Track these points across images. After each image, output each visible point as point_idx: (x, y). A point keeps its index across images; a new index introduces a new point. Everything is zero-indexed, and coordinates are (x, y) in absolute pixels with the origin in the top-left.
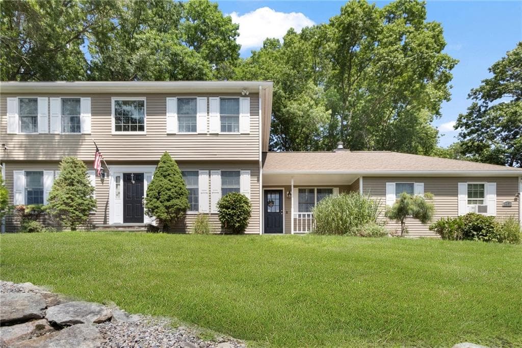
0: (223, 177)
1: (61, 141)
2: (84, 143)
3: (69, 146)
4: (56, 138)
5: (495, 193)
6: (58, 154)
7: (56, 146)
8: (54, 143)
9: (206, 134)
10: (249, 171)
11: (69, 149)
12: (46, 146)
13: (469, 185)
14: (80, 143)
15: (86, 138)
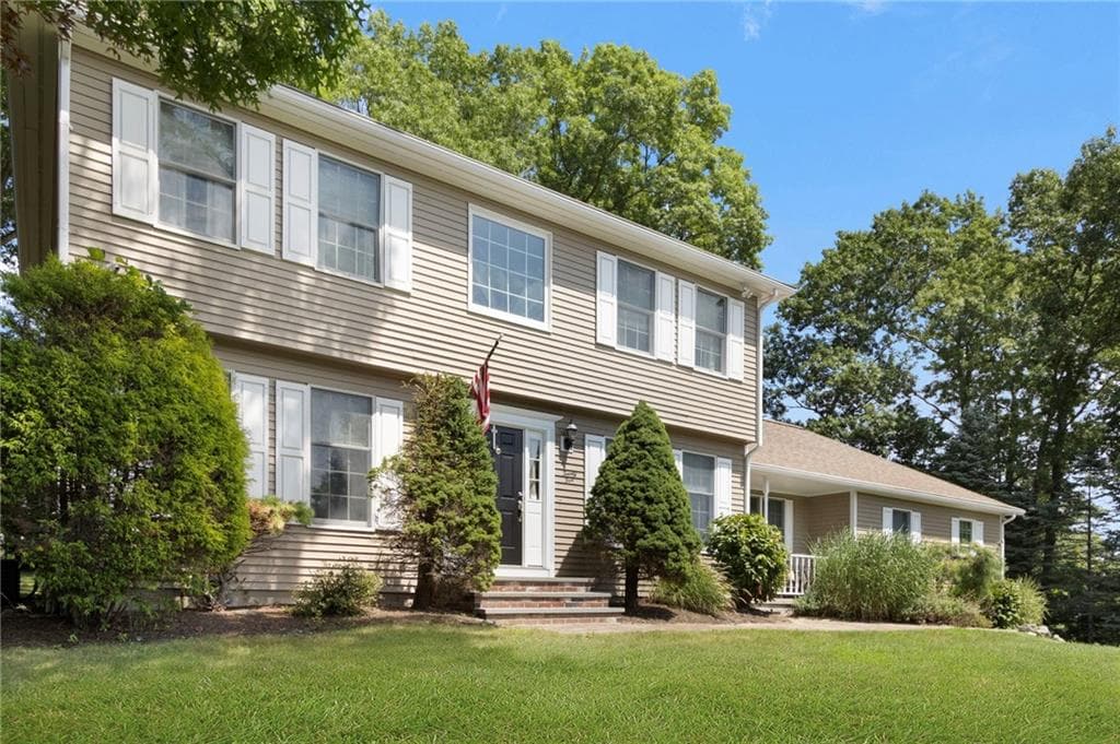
0: (687, 468)
1: (320, 292)
2: (389, 318)
3: (345, 315)
4: (304, 280)
5: (982, 537)
6: (308, 331)
7: (303, 305)
8: (294, 294)
9: (670, 364)
10: (730, 461)
11: (343, 323)
12: (266, 296)
13: (961, 522)
14: (380, 315)
15: (397, 304)
